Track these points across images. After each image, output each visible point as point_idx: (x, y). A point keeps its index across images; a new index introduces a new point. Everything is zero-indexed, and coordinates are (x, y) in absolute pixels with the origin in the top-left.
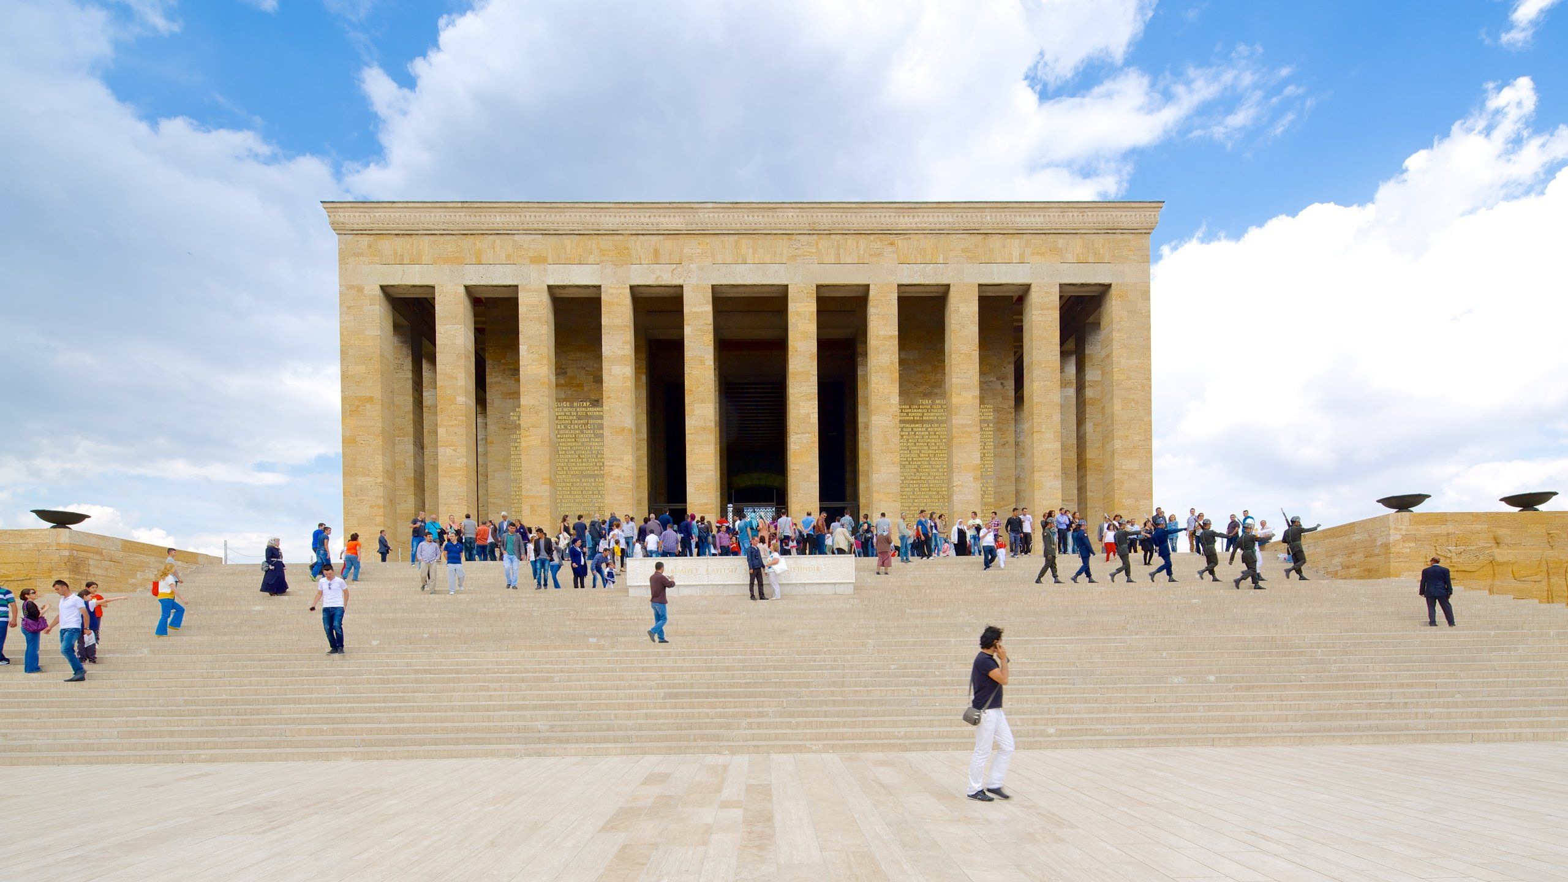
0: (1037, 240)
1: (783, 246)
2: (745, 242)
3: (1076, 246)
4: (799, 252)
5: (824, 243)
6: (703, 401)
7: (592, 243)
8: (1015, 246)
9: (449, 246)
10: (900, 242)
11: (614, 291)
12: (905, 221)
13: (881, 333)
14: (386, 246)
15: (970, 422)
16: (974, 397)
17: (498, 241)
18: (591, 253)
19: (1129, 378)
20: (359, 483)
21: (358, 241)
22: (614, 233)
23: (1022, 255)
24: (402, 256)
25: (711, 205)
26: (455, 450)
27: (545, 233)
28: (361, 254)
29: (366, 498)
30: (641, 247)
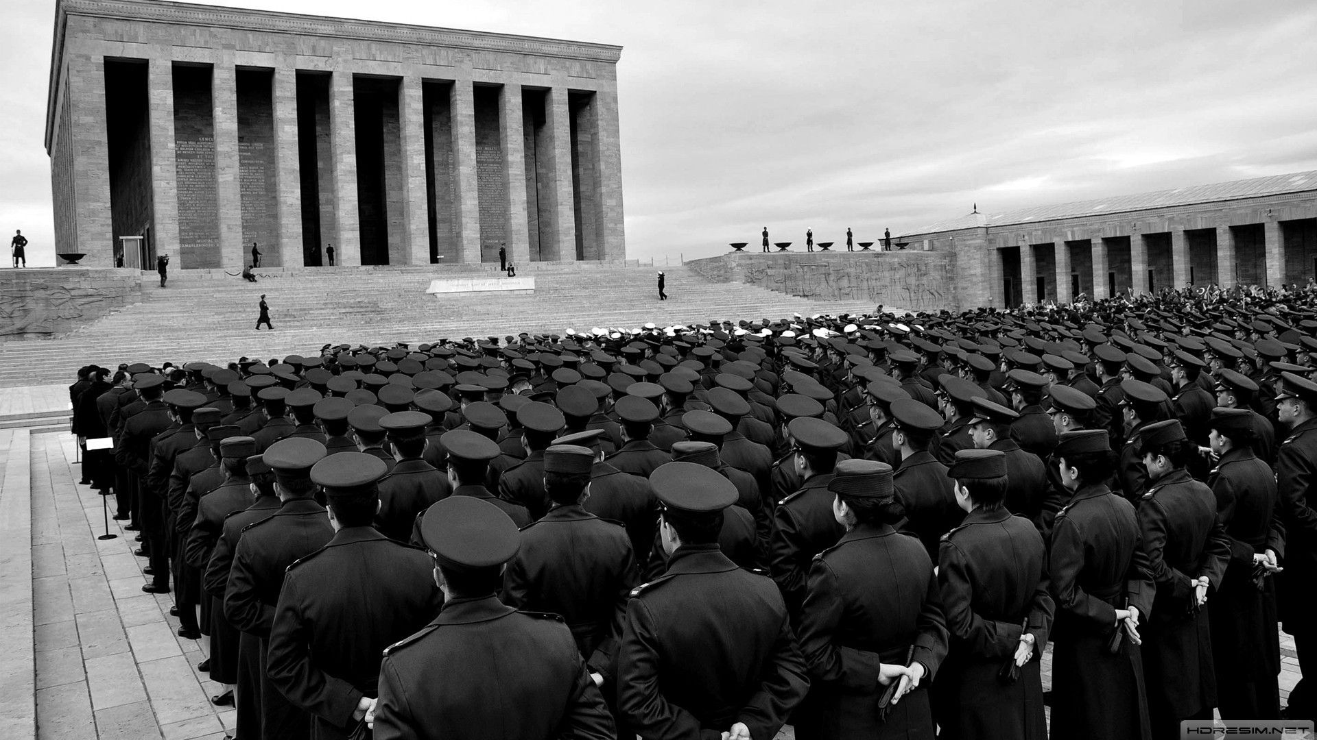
0: (554, 61)
1: (400, 51)
2: (374, 46)
3: (576, 68)
4: (411, 56)
5: (425, 51)
6: (349, 153)
7: (270, 38)
8: (541, 64)
9: (161, 31)
10: (473, 54)
11: (285, 73)
12: (477, 43)
13: (464, 112)
14: (110, 27)
15: (519, 173)
16: (521, 157)
17: (198, 31)
18: (268, 45)
19: (608, 149)
20: (91, 207)
21: (85, 21)
22: (285, 32)
23: (546, 69)
24: (122, 36)
25: (353, 21)
26: (168, 183)
27: (233, 28)
28: (88, 31)
29: (97, 219)
30: (303, 44)
